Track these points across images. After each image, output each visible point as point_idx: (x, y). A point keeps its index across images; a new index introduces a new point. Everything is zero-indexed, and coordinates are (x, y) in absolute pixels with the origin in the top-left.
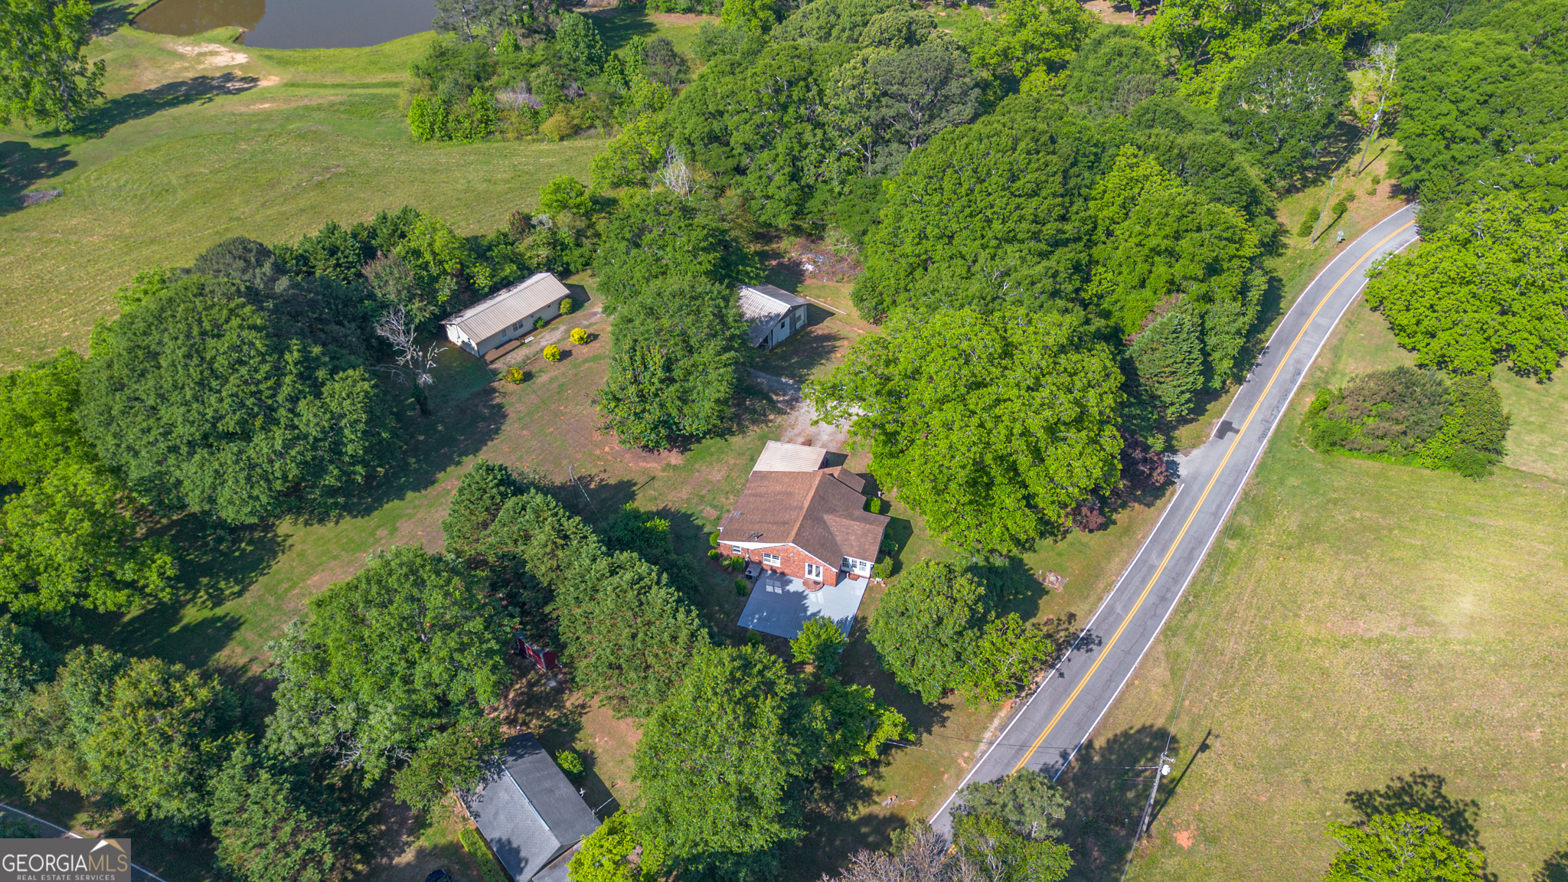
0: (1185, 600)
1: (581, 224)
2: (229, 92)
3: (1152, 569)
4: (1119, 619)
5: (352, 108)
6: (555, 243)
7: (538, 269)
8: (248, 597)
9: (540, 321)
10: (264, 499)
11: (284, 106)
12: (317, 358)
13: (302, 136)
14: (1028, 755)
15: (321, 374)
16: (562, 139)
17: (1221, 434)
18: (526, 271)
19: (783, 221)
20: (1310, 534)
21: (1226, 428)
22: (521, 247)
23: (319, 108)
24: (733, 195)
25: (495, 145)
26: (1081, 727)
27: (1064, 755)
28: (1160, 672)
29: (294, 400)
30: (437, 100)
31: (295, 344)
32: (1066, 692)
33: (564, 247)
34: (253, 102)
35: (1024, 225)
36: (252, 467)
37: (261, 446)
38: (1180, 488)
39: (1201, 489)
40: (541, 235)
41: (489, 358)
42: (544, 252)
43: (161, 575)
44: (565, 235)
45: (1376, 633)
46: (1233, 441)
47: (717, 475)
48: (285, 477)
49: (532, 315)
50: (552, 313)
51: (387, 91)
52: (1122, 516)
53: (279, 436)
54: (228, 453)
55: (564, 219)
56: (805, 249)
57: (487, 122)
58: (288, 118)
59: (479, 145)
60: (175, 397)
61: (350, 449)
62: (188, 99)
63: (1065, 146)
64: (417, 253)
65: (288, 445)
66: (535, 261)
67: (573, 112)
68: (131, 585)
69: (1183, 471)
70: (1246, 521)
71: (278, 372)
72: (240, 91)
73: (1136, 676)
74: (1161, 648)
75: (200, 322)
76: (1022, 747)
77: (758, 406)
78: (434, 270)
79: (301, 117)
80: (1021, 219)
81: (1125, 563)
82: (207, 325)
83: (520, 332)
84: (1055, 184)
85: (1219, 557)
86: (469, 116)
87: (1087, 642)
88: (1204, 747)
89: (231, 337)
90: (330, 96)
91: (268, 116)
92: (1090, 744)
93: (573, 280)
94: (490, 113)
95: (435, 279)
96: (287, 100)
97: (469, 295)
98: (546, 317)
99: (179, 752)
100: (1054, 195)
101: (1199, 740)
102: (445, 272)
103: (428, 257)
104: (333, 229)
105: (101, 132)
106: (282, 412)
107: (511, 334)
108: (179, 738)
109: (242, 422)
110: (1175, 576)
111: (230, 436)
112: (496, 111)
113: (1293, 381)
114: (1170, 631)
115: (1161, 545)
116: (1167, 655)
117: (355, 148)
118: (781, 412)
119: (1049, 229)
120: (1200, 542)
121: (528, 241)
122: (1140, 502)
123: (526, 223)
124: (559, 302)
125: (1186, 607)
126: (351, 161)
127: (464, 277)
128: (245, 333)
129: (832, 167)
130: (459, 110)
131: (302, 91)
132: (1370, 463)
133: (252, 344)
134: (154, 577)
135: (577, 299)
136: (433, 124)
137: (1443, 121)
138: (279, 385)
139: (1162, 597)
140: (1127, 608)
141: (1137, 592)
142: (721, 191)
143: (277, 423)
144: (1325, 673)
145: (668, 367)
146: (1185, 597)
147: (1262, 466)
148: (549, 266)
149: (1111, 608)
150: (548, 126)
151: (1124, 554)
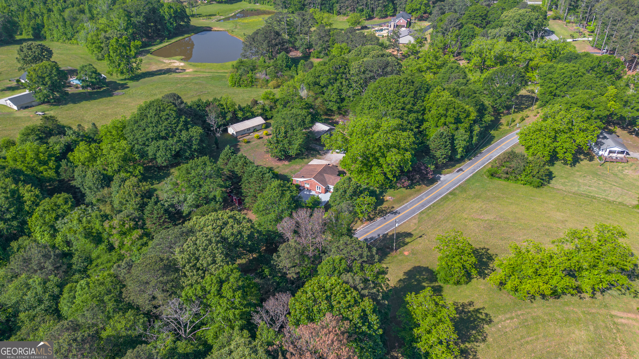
0: (430, 207)
1: (272, 104)
2: (177, 72)
3: (423, 199)
4: (408, 209)
5: (213, 78)
6: (263, 109)
7: (258, 116)
8: (160, 184)
9: (255, 129)
10: (169, 156)
11: (192, 76)
12: (189, 122)
13: (196, 84)
14: (368, 234)
15: (189, 126)
16: (274, 88)
17: (458, 171)
18: (253, 116)
19: (335, 108)
20: (477, 196)
21: (461, 170)
22: (253, 109)
23: (203, 77)
24: (320, 100)
25: (254, 89)
26: (386, 230)
27: (379, 235)
28: (415, 221)
29: (181, 131)
30: (238, 74)
31: (184, 117)
32: (385, 222)
33: (266, 111)
34: (184, 75)
35: (400, 104)
36: (167, 146)
37: (170, 141)
38: (439, 182)
39: (446, 183)
40: (260, 106)
41: (238, 137)
42: (260, 111)
43: (140, 172)
44: (267, 107)
45: (486, 219)
46: (461, 173)
47: (298, 167)
48: (175, 151)
49: (253, 127)
50: (259, 128)
51: (224, 74)
52: (417, 187)
53: (175, 139)
54: (161, 142)
55: (267, 102)
56: (341, 119)
57: (252, 82)
58: (193, 79)
59: (249, 89)
60: (150, 125)
61: (194, 147)
62: (164, 73)
63: (416, 84)
64: (222, 105)
65: (177, 142)
66: (257, 114)
67: (279, 81)
68: (131, 172)
69: (441, 179)
70: (457, 192)
71: (178, 123)
72: (180, 72)
73: (407, 221)
74: (418, 216)
75: (160, 107)
76: (367, 232)
77: (314, 153)
78: (226, 111)
79: (197, 79)
80: (399, 102)
81: (414, 198)
82: (161, 108)
83: (249, 132)
84: (412, 94)
85: (445, 198)
86: (247, 80)
87: (396, 213)
88: (421, 237)
89: (167, 111)
90: (207, 75)
91: (187, 78)
92: (387, 234)
93: (268, 121)
94: (253, 79)
95: (226, 113)
96: (194, 75)
97: (235, 120)
98: (258, 128)
99: (138, 199)
100: (411, 97)
101: (420, 235)
102: (229, 111)
103: (225, 106)
104: (200, 100)
105: (138, 80)
106: (177, 133)
107: (246, 131)
108: (139, 195)
109: (166, 133)
110: (429, 202)
111: (163, 138)
112: (255, 79)
113: (488, 161)
114: (422, 213)
115: (427, 194)
116: (419, 218)
117: (211, 87)
118: (321, 155)
119: (409, 106)
120: (440, 195)
121: (256, 107)
122: (425, 185)
123: (256, 103)
124: (262, 124)
125: (430, 208)
126: (209, 91)
127: (235, 113)
128: (171, 111)
129: (351, 92)
130: (244, 78)
131: (199, 73)
132: (504, 182)
133: (172, 114)
134: (137, 172)
135: (267, 126)
136: (235, 82)
137: (551, 89)
138: (177, 126)
139: (423, 206)
140: (410, 207)
141: (415, 204)
142: (316, 99)
143: (175, 136)
144: (466, 226)
145: (286, 132)
146: (431, 205)
147: (468, 180)
148: (261, 115)
149: (406, 206)
150: (270, 84)
151: (415, 196)
